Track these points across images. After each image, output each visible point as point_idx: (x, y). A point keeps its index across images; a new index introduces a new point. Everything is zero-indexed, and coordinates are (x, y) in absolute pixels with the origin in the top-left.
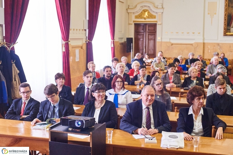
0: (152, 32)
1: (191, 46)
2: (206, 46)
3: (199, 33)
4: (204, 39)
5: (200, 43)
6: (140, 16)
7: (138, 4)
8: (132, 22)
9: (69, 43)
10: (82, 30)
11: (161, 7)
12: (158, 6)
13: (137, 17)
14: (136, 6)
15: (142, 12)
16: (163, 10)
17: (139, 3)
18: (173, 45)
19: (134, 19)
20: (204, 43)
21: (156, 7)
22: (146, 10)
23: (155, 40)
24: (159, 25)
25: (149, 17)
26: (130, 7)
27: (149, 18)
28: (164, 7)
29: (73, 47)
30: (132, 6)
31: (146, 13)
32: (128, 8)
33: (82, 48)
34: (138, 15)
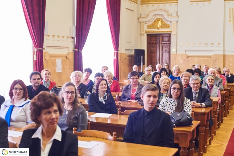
0: (166, 43)
1: (210, 58)
2: (227, 59)
3: (219, 44)
4: (224, 51)
5: (221, 55)
6: (152, 26)
7: (150, 12)
8: (144, 33)
9: (44, 51)
10: (68, 37)
11: (176, 15)
12: (172, 14)
13: (149, 27)
14: (148, 14)
15: (155, 22)
16: (178, 18)
17: (152, 11)
18: (189, 58)
19: (146, 29)
20: (224, 55)
21: (170, 15)
22: (159, 18)
23: (169, 52)
24: (174, 35)
25: (163, 26)
26: (141, 16)
27: (163, 28)
28: (179, 15)
29: (51, 56)
30: (145, 15)
31: (160, 23)
32: (140, 17)
33: (67, 58)
34: (151, 24)
